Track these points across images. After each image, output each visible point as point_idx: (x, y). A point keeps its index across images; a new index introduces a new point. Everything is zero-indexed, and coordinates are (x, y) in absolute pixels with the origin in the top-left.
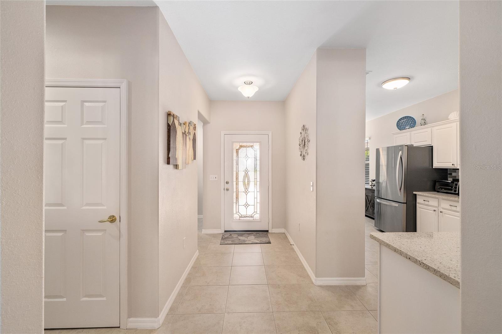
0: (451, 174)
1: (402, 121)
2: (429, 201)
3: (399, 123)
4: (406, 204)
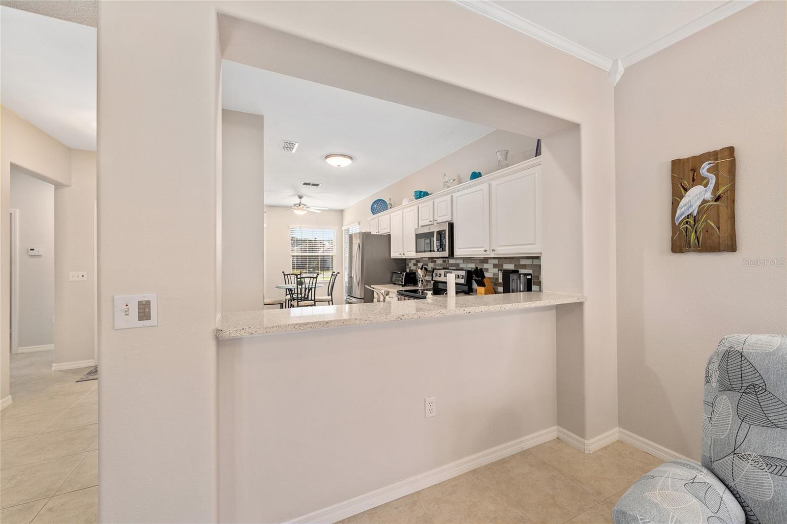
3: (373, 206)
4: (363, 300)
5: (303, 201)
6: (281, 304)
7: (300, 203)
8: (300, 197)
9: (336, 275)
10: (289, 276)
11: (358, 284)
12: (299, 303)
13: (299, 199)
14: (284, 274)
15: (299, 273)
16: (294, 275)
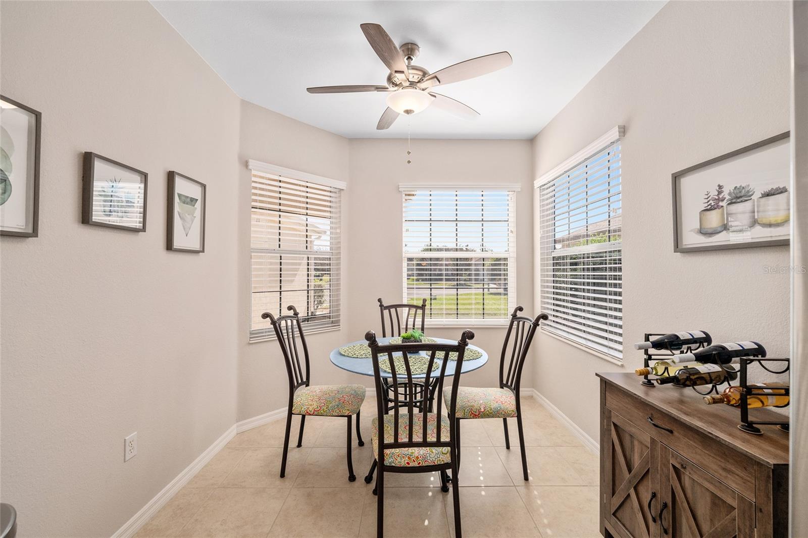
6: (348, 416)
12: (387, 451)
14: (381, 306)
15: (420, 303)
16: (407, 309)
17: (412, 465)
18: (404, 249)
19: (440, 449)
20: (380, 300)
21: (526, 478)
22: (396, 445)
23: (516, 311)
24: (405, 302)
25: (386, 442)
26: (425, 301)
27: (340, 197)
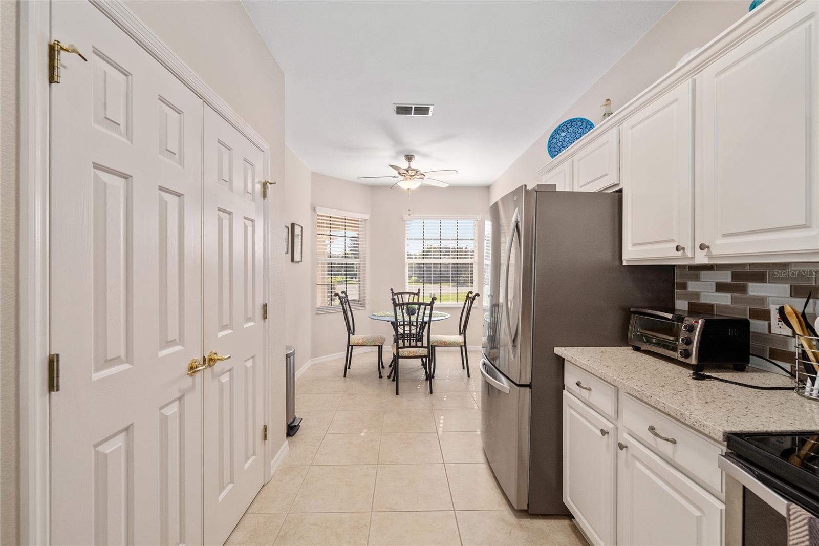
0: (684, 286)
1: (563, 134)
2: (590, 390)
3: (554, 140)
4: (528, 389)
5: (414, 164)
6: (379, 346)
7: (409, 167)
8: (409, 158)
9: (474, 298)
10: (400, 296)
11: (514, 341)
12: (400, 350)
13: (408, 163)
14: (392, 293)
15: (416, 292)
16: (408, 295)
17: (411, 355)
18: (407, 248)
19: (423, 349)
20: (391, 290)
21: (469, 376)
22: (404, 347)
23: (468, 294)
24: (407, 291)
25: (399, 346)
26: (419, 290)
27: (365, 224)
